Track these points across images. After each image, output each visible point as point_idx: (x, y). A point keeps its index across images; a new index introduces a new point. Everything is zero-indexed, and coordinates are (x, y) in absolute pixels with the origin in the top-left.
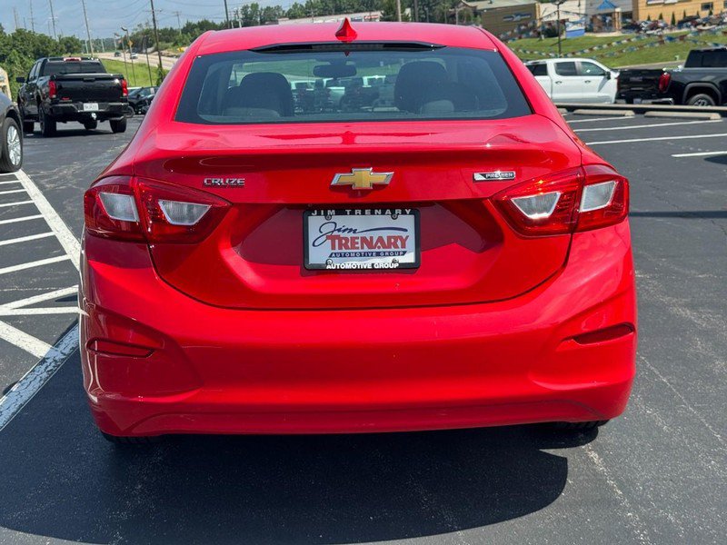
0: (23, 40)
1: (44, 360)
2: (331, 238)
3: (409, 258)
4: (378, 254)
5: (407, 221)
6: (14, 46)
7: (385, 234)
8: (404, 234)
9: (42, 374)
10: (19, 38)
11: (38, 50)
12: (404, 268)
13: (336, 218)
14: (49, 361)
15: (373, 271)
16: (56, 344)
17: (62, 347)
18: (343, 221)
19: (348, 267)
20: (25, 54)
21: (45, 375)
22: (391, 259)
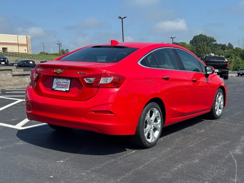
0: (237, 51)
2: (57, 83)
3: (68, 89)
4: (63, 88)
5: (69, 81)
6: (234, 53)
7: (65, 84)
8: (68, 84)
10: (236, 50)
11: (242, 54)
12: (67, 91)
13: (58, 79)
15: (62, 91)
18: (59, 80)
19: (58, 90)
20: (237, 55)
22: (65, 89)
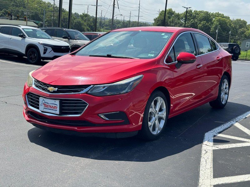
1: (237, 122)
9: (237, 119)
14: (235, 121)
16: (232, 125)
17: (231, 124)
21: (236, 119)
